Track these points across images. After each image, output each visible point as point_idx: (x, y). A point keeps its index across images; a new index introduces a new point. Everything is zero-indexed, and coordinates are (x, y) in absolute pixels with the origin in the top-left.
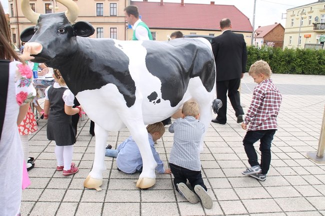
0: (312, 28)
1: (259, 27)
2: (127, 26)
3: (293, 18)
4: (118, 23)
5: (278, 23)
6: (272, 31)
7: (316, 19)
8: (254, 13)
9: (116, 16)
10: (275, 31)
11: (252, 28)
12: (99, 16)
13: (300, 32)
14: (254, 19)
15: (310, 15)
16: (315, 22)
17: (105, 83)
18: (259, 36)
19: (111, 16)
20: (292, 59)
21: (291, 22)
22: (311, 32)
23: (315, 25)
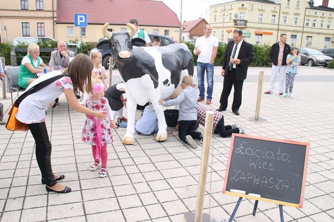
0: (233, 24)
1: (185, 21)
2: (55, 21)
3: (215, 14)
4: (45, 18)
5: (202, 18)
6: (197, 25)
7: (236, 16)
8: (181, 9)
9: (42, 10)
10: (199, 26)
11: (180, 23)
12: (24, 9)
13: (224, 27)
14: (181, 14)
15: (231, 12)
16: (235, 19)
17: (144, 74)
18: (185, 30)
19: (37, 10)
20: (222, 54)
21: (214, 17)
22: (232, 27)
23: (235, 21)
